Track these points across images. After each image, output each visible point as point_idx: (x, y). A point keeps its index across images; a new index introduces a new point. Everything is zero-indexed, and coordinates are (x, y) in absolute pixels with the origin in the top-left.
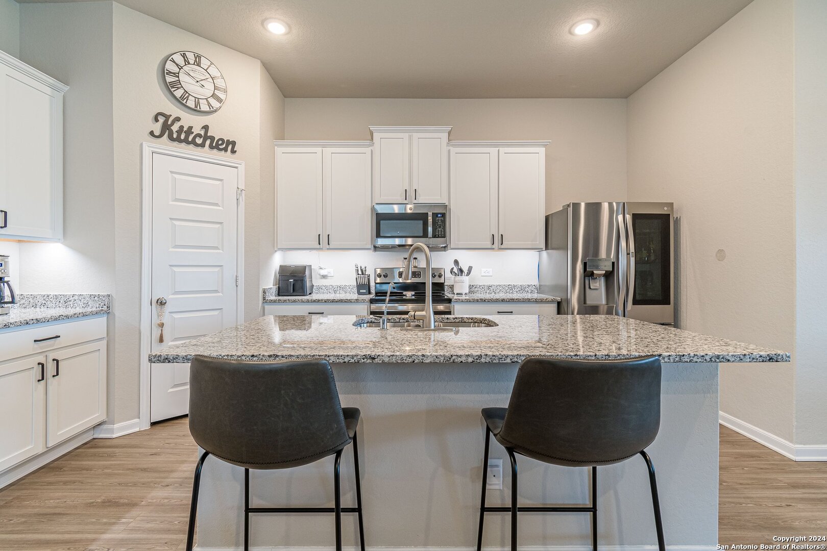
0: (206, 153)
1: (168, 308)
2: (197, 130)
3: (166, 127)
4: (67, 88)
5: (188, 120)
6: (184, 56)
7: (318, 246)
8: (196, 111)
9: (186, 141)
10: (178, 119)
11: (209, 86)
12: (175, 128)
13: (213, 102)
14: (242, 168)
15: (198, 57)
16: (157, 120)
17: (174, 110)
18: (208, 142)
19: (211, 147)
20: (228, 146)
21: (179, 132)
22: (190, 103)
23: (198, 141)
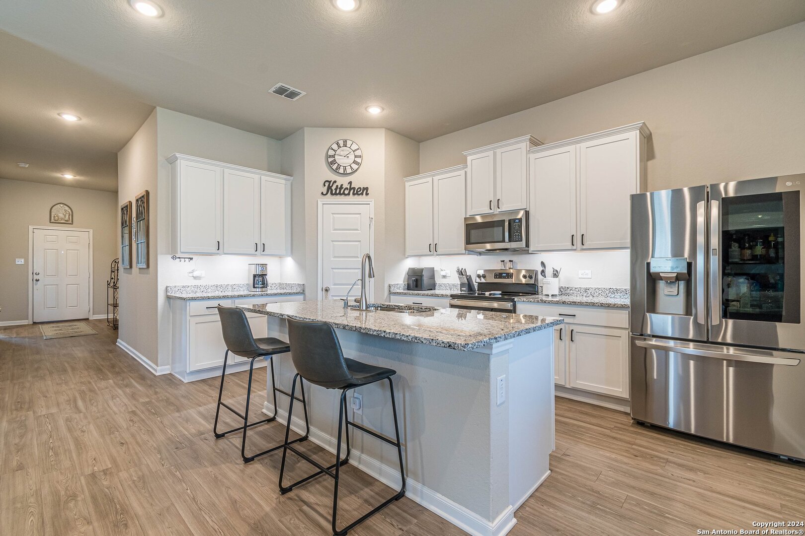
0: (352, 198)
1: (330, 293)
2: (346, 185)
3: (329, 188)
4: (292, 178)
5: (343, 181)
6: (338, 144)
7: (430, 253)
8: (345, 174)
9: (340, 194)
10: (335, 182)
11: (352, 157)
12: (334, 188)
13: (355, 167)
14: (372, 204)
15: (345, 142)
16: (325, 186)
17: (332, 177)
18: (352, 191)
19: (354, 194)
20: (363, 191)
21: (336, 189)
22: (341, 171)
23: (346, 192)
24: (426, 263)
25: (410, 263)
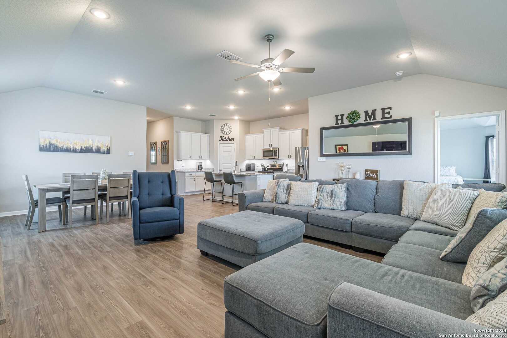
0: (229, 142)
1: (222, 171)
2: (227, 138)
3: (222, 138)
4: (210, 135)
5: (226, 136)
6: (224, 125)
7: (253, 159)
8: (227, 134)
9: (225, 140)
10: (224, 137)
11: (229, 129)
12: (223, 139)
13: (229, 132)
14: (235, 143)
15: (227, 124)
16: (220, 138)
17: (223, 135)
19: (229, 140)
20: (232, 139)
21: (224, 139)
22: (226, 133)
23: (227, 140)
24: (252, 162)
25: (247, 162)
